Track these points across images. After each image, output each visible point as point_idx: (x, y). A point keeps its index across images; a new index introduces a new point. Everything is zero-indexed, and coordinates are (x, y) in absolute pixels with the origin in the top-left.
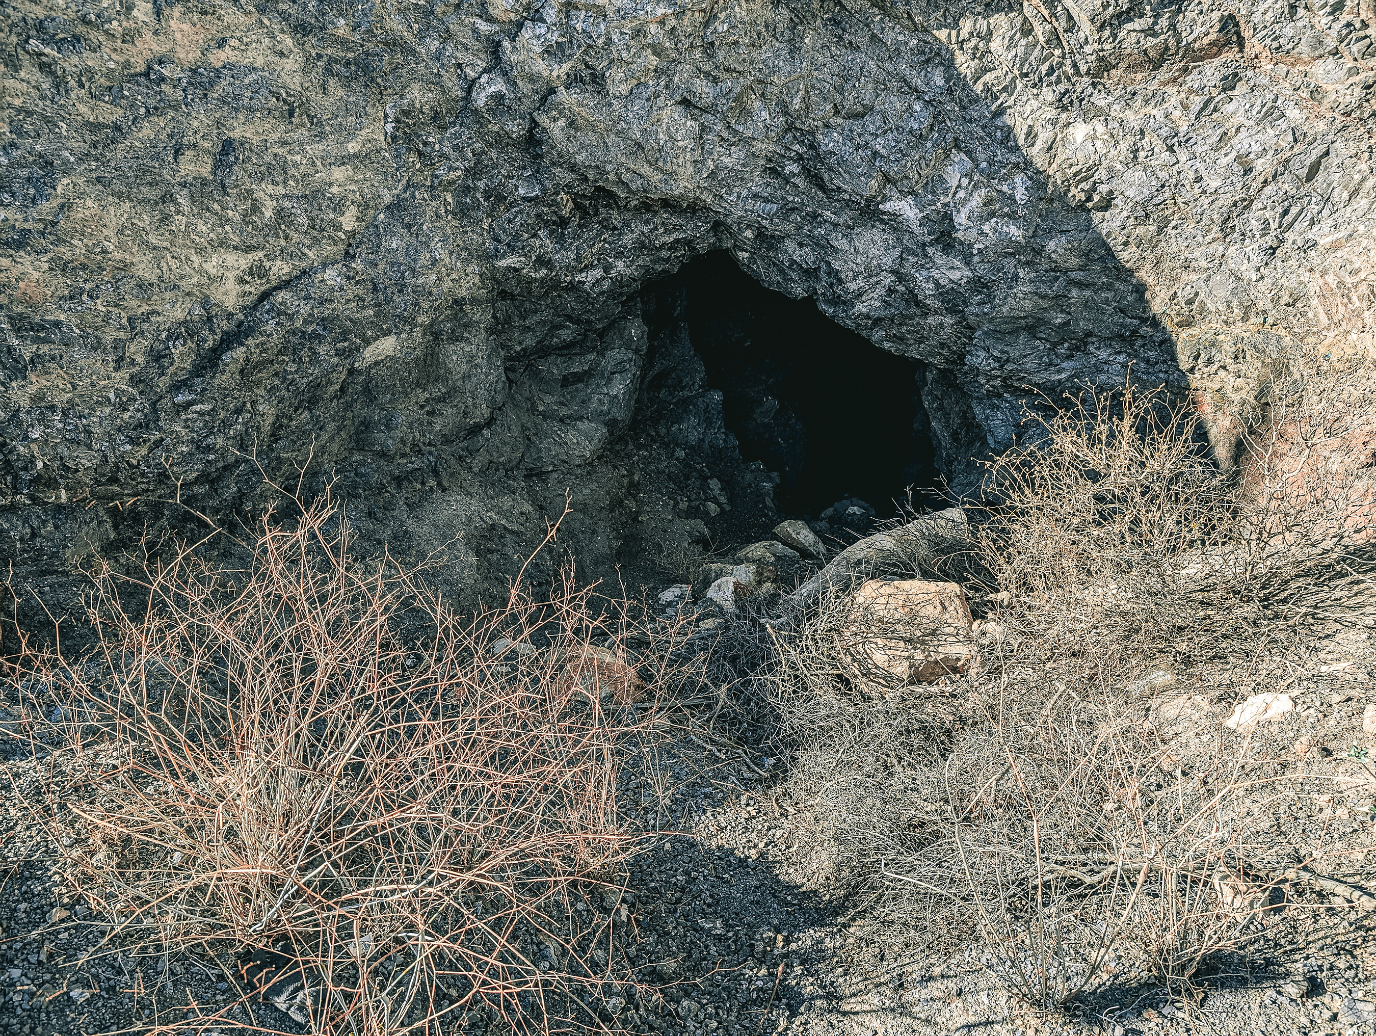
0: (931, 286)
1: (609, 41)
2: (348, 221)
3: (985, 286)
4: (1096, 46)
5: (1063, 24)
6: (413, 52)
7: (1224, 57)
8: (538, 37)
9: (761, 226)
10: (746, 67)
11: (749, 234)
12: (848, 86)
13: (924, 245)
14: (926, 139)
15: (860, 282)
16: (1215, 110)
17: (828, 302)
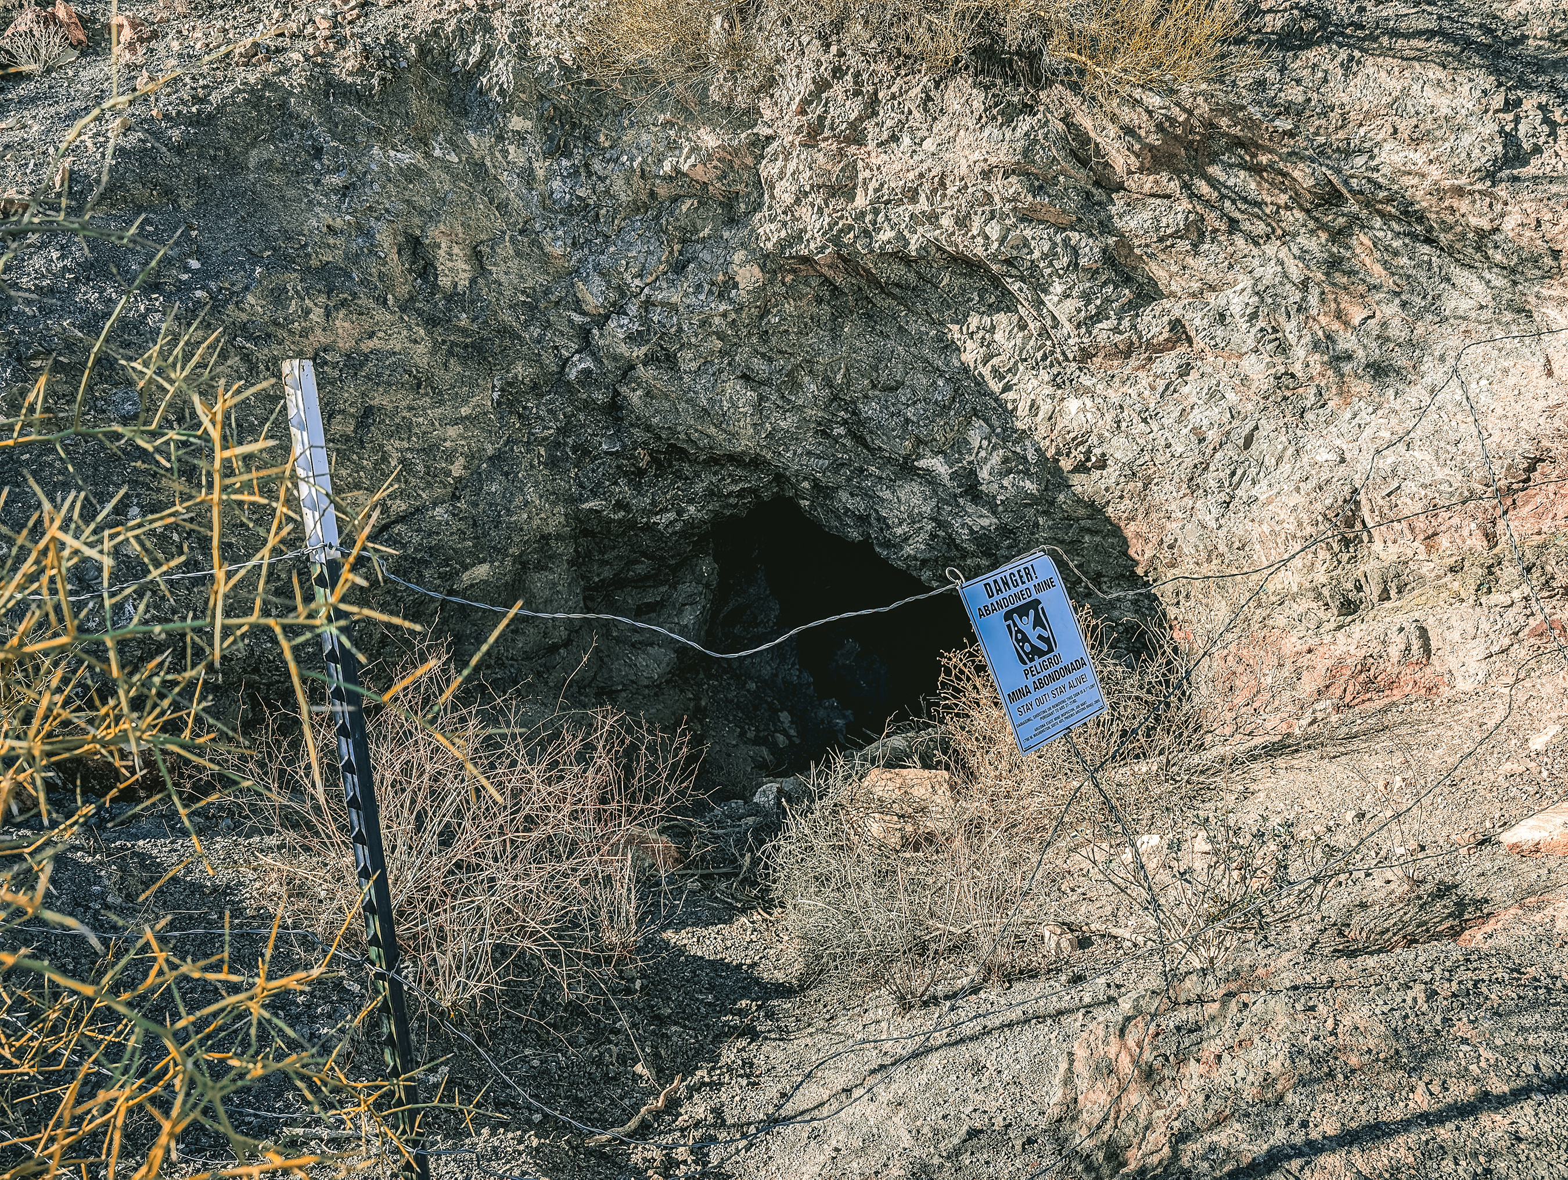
0: (966, 531)
1: (680, 330)
2: (457, 469)
3: (1011, 532)
4: (1077, 339)
5: (1049, 322)
6: (519, 338)
7: (1177, 351)
8: (622, 327)
9: (815, 479)
10: (796, 349)
11: (806, 484)
12: (882, 366)
13: (955, 496)
14: (950, 409)
15: (905, 527)
16: (1175, 391)
17: (881, 545)
